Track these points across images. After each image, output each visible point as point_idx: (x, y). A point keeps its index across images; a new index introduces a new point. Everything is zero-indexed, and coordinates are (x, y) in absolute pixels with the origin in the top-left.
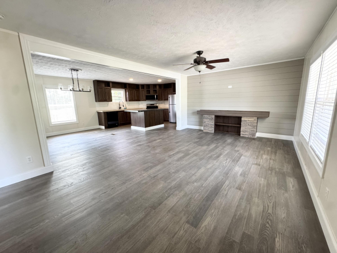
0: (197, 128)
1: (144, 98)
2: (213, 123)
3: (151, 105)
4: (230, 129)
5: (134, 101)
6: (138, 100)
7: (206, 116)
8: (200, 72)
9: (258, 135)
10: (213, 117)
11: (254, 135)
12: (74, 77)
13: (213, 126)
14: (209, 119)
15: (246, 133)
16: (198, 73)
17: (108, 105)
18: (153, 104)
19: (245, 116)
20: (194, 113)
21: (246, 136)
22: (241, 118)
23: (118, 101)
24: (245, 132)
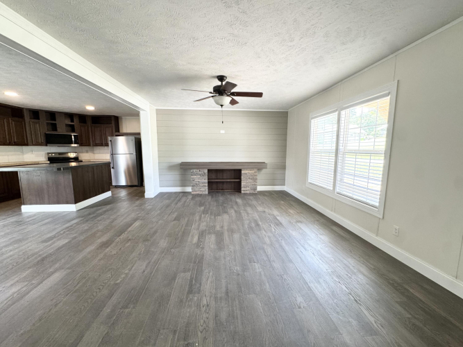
0: (178, 189)
1: (42, 139)
2: (207, 181)
3: (60, 154)
4: (225, 186)
7: (194, 170)
8: (222, 106)
9: (260, 188)
10: (206, 171)
11: (255, 189)
13: (207, 185)
14: (200, 175)
15: (248, 188)
16: (219, 108)
19: (245, 169)
20: (172, 168)
21: (248, 192)
22: (240, 170)
24: (246, 187)
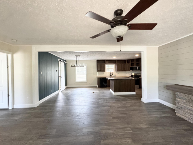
3: (135, 74)
5: (121, 71)
7: (179, 94)
12: (77, 60)
18: (137, 74)
23: (110, 71)
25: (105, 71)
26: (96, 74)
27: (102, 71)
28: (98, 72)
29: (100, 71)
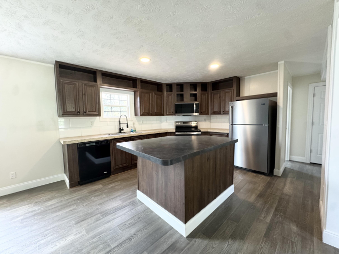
1: (173, 109)
3: (184, 122)
5: (152, 115)
6: (160, 113)
17: (92, 123)
23: (116, 116)
25: (99, 115)
26: (57, 129)
27: (86, 114)
28: (62, 121)
29: (76, 114)
